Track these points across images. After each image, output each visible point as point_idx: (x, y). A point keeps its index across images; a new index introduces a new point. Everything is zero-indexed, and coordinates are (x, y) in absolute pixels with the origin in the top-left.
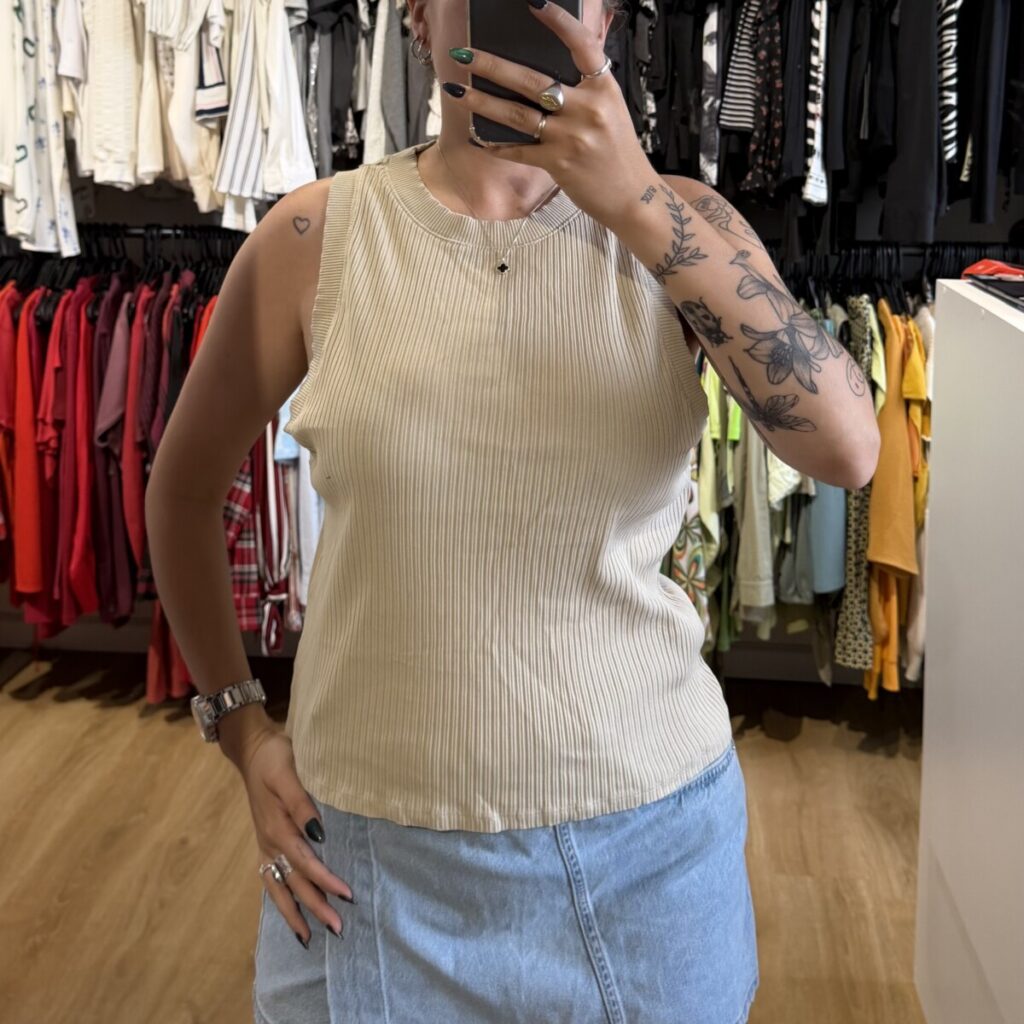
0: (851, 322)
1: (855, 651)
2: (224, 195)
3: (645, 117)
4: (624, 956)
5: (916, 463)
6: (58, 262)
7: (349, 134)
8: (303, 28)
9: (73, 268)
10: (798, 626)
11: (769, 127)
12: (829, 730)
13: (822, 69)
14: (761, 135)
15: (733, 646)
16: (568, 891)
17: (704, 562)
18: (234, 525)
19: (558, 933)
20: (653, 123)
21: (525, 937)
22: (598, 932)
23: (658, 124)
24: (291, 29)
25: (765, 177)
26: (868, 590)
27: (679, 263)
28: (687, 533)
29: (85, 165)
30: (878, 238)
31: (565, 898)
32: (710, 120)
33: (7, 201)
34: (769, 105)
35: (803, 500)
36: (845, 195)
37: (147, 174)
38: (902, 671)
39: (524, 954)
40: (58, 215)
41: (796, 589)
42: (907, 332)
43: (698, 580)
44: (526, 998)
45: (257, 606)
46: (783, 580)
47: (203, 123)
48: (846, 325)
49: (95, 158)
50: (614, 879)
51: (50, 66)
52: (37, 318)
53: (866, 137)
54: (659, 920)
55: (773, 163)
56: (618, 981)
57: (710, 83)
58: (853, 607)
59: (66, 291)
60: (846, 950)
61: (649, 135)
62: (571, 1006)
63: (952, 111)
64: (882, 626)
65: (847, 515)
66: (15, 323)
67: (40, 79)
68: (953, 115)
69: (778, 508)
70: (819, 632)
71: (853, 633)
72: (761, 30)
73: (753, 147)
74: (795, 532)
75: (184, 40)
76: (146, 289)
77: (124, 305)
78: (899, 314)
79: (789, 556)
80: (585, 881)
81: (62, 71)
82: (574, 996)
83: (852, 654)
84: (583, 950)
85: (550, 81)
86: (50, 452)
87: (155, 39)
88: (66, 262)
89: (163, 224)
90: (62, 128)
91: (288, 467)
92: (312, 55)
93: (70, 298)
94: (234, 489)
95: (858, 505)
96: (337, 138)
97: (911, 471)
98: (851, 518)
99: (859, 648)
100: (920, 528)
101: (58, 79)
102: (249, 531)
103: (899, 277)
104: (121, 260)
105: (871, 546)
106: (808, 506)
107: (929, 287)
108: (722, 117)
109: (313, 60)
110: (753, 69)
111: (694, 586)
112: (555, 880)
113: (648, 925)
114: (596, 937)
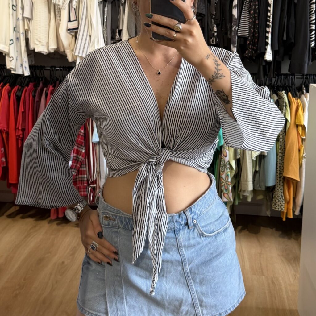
0: (279, 100)
1: (279, 205)
2: (77, 56)
3: (213, 32)
4: (199, 285)
5: (300, 145)
6: (23, 78)
7: (117, 37)
8: (102, 2)
9: (27, 80)
10: (260, 197)
11: (254, 36)
12: (269, 231)
13: (271, 17)
14: (251, 38)
15: (239, 203)
16: (182, 265)
17: (230, 176)
18: (79, 162)
19: (178, 278)
20: (216, 34)
21: (168, 279)
22: (191, 278)
23: (217, 34)
24: (98, 2)
25: (252, 52)
26: (283, 186)
27: (216, 78)
28: (225, 167)
29: (32, 46)
30: (289, 73)
31: (181, 267)
32: (234, 33)
33: (7, 58)
34: (254, 29)
35: (262, 157)
36: (278, 59)
37: (52, 49)
38: (294, 212)
39: (168, 284)
40: (23, 62)
41: (260, 185)
42: (297, 103)
43: (228, 182)
44: (168, 298)
45: (86, 188)
46: (255, 182)
47: (70, 33)
48: (277, 100)
49: (35, 44)
50: (196, 261)
51: (21, 14)
52: (16, 96)
53: (285, 39)
54: (210, 274)
55: (255, 47)
56: (197, 292)
57: (235, 21)
58: (279, 192)
59: (25, 87)
60: (276, 299)
61: (214, 38)
62: (182, 300)
63: (313, 31)
64: (288, 197)
66: (9, 97)
67: (17, 18)
68: (314, 32)
69: (254, 159)
70: (267, 199)
71: (278, 200)
72: (252, 4)
73: (248, 42)
74: (260, 167)
75: (64, 6)
76: (51, 86)
77: (44, 92)
78: (295, 97)
79: (258, 175)
80: (187, 262)
81: (24, 16)
82: (183, 297)
83: (278, 206)
84: (186, 283)
85: (177, 22)
86: (20, 139)
87: (54, 5)
88: (25, 78)
89: (56, 66)
90: (24, 34)
91: (96, 144)
92: (105, 11)
93: (27, 89)
94: (79, 151)
95: (280, 158)
96: (113, 38)
97: (298, 147)
98: (278, 163)
99: (280, 204)
100: (301, 166)
101: (23, 18)
102: (84, 165)
103: (295, 85)
104: (43, 77)
105: (284, 172)
106: (264, 159)
107: (304, 89)
108: (238, 32)
109: (106, 13)
110: (249, 17)
111: (227, 184)
112: (177, 261)
113: (206, 275)
114: (190, 279)
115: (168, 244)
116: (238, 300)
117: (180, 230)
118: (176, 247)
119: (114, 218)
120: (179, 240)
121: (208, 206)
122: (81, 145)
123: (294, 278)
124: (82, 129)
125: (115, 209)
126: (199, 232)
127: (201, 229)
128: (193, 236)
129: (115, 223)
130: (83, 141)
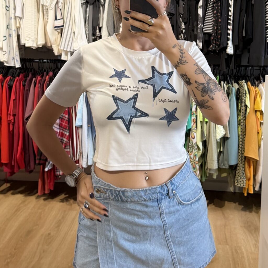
0: (240, 88)
2: (62, 50)
3: (181, 29)
4: (177, 246)
5: (258, 128)
6: (14, 69)
7: (97, 34)
8: (85, 3)
9: (18, 71)
10: (224, 175)
11: (217, 32)
12: (233, 205)
13: (232, 16)
14: (214, 34)
15: (206, 180)
16: (163, 229)
17: (198, 156)
18: (64, 144)
19: (160, 241)
20: (184, 31)
21: (152, 242)
22: (171, 240)
24: (81, 4)
25: (216, 47)
26: (244, 164)
27: (181, 64)
28: (193, 147)
29: (23, 42)
30: (248, 65)
31: (162, 232)
32: (200, 30)
34: (217, 26)
35: (226, 138)
36: (238, 52)
37: (40, 44)
38: (254, 188)
39: (151, 246)
40: (15, 56)
41: (224, 164)
42: (256, 91)
44: (152, 258)
46: (220, 161)
47: (56, 30)
48: (238, 89)
49: (26, 40)
50: (175, 226)
51: (13, 13)
52: (8, 85)
53: (244, 35)
54: (186, 237)
55: (218, 42)
56: (176, 252)
57: (200, 20)
58: (240, 169)
59: (16, 77)
61: (183, 34)
62: (164, 259)
64: (248, 175)
65: (239, 143)
67: (10, 17)
69: (219, 141)
70: (230, 176)
71: (240, 177)
72: (215, 5)
73: (212, 38)
74: (224, 148)
75: (51, 7)
76: (39, 77)
77: (33, 81)
78: (254, 86)
79: (222, 155)
80: (168, 227)
81: (16, 15)
82: (164, 257)
83: (240, 183)
84: (167, 245)
85: (150, 17)
86: (11, 123)
87: (43, 6)
88: (16, 69)
89: (44, 59)
90: (16, 31)
91: (79, 128)
92: (87, 11)
93: (18, 79)
94: (64, 134)
95: (242, 140)
96: (94, 34)
97: (257, 130)
98: (240, 144)
99: (242, 181)
100: (259, 147)
101: (15, 17)
102: (68, 146)
103: (253, 75)
104: (32, 69)
105: (245, 152)
106: (228, 140)
107: (262, 78)
108: (203, 29)
109: (88, 12)
110: (212, 16)
111: (195, 163)
112: (160, 226)
113: (184, 238)
114: (170, 242)
115: (153, 212)
116: (210, 258)
117: (162, 199)
118: (159, 214)
119: (105, 191)
120: (161, 208)
121: (185, 178)
122: (66, 129)
123: (255, 246)
124: (67, 115)
125: (106, 184)
126: (177, 201)
127: (179, 198)
128: (173, 204)
129: (106, 195)
130: (67, 125)
